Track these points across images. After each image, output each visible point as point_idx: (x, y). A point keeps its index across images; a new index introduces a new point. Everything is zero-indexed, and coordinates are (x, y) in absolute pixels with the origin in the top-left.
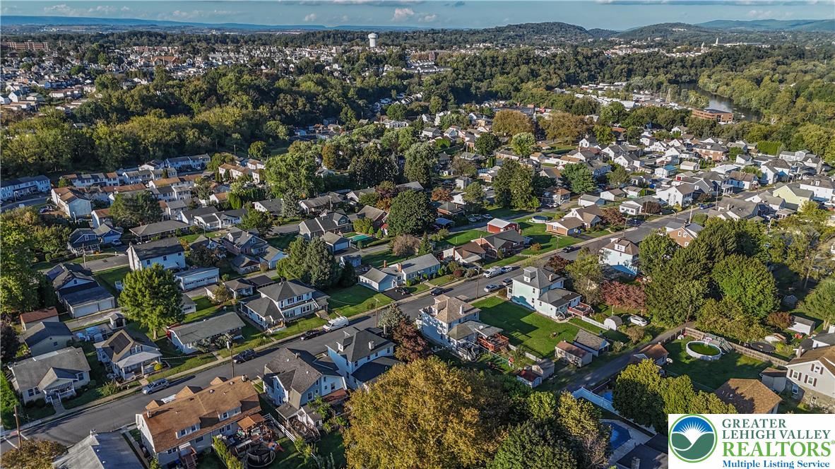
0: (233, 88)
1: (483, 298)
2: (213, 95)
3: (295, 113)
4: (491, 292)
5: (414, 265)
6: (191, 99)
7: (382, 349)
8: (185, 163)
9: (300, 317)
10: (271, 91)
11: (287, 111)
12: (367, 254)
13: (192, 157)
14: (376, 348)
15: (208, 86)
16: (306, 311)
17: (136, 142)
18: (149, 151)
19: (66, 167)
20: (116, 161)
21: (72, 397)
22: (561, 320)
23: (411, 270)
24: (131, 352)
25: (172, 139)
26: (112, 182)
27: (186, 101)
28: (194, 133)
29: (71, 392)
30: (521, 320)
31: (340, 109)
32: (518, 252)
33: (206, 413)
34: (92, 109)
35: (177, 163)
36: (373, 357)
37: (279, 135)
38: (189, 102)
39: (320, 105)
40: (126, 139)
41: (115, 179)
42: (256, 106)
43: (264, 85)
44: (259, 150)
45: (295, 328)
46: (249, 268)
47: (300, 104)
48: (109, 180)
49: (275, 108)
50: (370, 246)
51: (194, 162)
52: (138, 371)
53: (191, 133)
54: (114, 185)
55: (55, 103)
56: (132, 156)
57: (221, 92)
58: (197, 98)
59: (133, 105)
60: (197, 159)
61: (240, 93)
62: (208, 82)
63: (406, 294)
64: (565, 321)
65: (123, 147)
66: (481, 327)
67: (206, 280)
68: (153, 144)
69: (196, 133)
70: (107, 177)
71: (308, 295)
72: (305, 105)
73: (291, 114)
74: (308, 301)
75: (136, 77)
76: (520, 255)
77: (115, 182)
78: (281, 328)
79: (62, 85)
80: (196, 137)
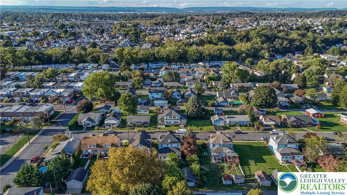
0: (255, 35)
1: (257, 142)
2: (247, 38)
3: (280, 48)
4: (264, 140)
5: (235, 118)
6: (237, 39)
7: (175, 144)
8: (217, 64)
9: (173, 125)
10: (272, 37)
11: (276, 47)
12: (232, 110)
13: (220, 62)
14: (171, 142)
15: (246, 34)
16: (176, 123)
17: (201, 54)
18: (205, 57)
19: (176, 60)
20: (193, 60)
21: (89, 127)
22: (283, 163)
23: (232, 120)
24: (110, 119)
25: (217, 54)
26: (186, 67)
27: (235, 40)
28: (226, 52)
29: (90, 126)
30: (263, 156)
31: (306, 47)
32: (304, 127)
33: (99, 143)
34: (199, 41)
35: (214, 63)
36: (170, 146)
37: (265, 56)
38: (236, 40)
39: (295, 44)
40: (199, 52)
41: (187, 66)
42: (262, 44)
43: (270, 35)
44: (249, 62)
45: (168, 128)
46: (180, 104)
47: (285, 44)
48: (185, 66)
49: (271, 45)
50: (236, 107)
51: (220, 63)
52: (110, 126)
53: (225, 52)
54: (187, 68)
55: (192, 38)
56: (199, 59)
57: (250, 37)
58: (239, 39)
59: (214, 40)
60: (222, 63)
61: (257, 37)
62: (246, 32)
63: (223, 129)
64: (284, 165)
65: (197, 55)
66: (228, 151)
67: (163, 104)
68: (207, 55)
69: (227, 53)
70: (185, 65)
71: (178, 117)
72: (287, 44)
73: (278, 48)
74: (177, 119)
75: (225, 30)
76: (305, 129)
77: (187, 67)
78: (164, 127)
79: (199, 32)
80: (226, 54)
